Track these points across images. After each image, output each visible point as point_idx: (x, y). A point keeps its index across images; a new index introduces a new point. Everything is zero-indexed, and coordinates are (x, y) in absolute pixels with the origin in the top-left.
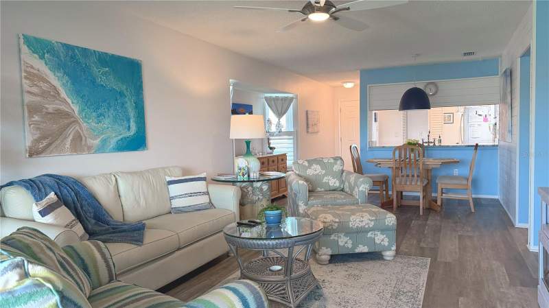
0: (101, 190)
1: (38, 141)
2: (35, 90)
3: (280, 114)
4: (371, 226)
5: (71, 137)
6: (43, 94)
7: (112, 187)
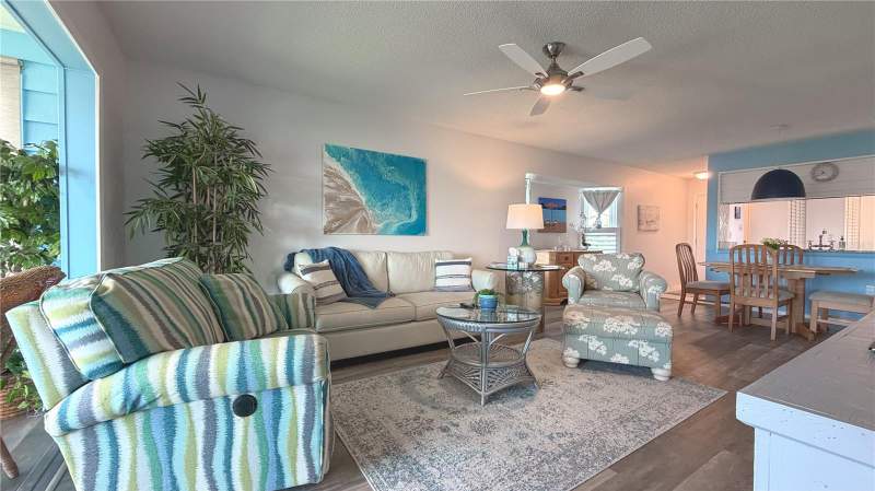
0: (370, 264)
1: (332, 222)
2: (332, 184)
3: (601, 209)
4: (633, 333)
5: (357, 223)
6: (338, 188)
7: (380, 262)
